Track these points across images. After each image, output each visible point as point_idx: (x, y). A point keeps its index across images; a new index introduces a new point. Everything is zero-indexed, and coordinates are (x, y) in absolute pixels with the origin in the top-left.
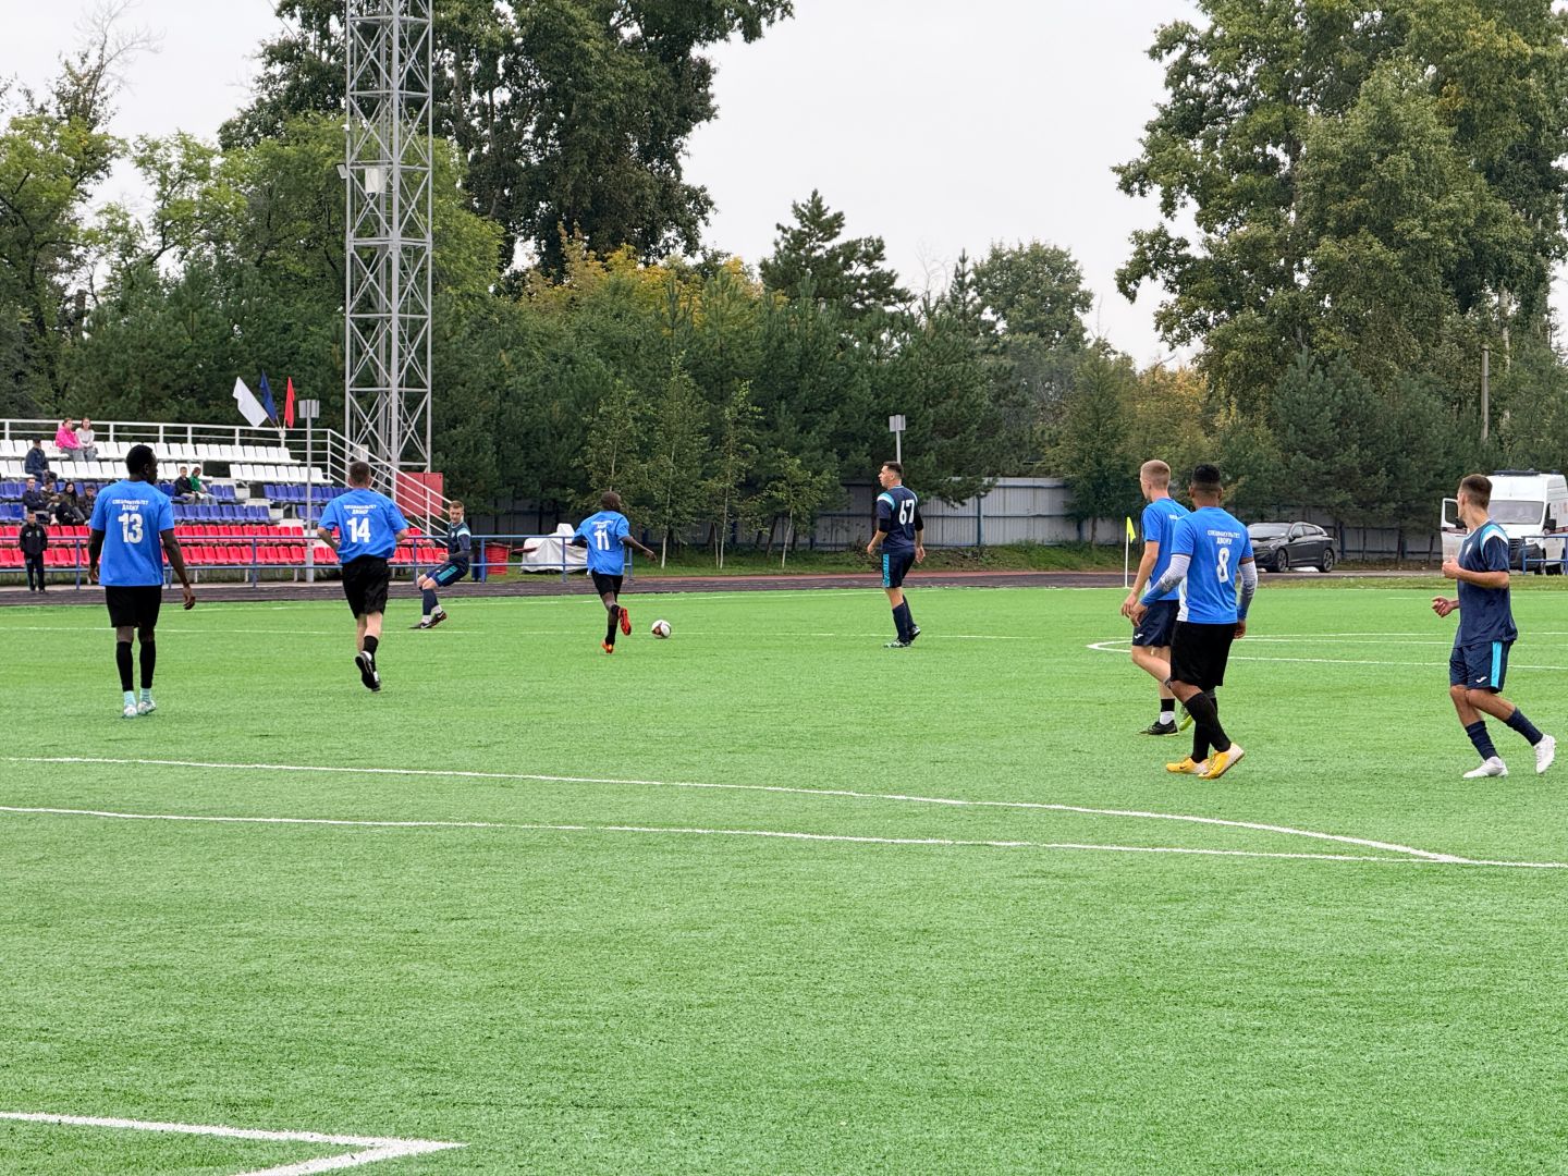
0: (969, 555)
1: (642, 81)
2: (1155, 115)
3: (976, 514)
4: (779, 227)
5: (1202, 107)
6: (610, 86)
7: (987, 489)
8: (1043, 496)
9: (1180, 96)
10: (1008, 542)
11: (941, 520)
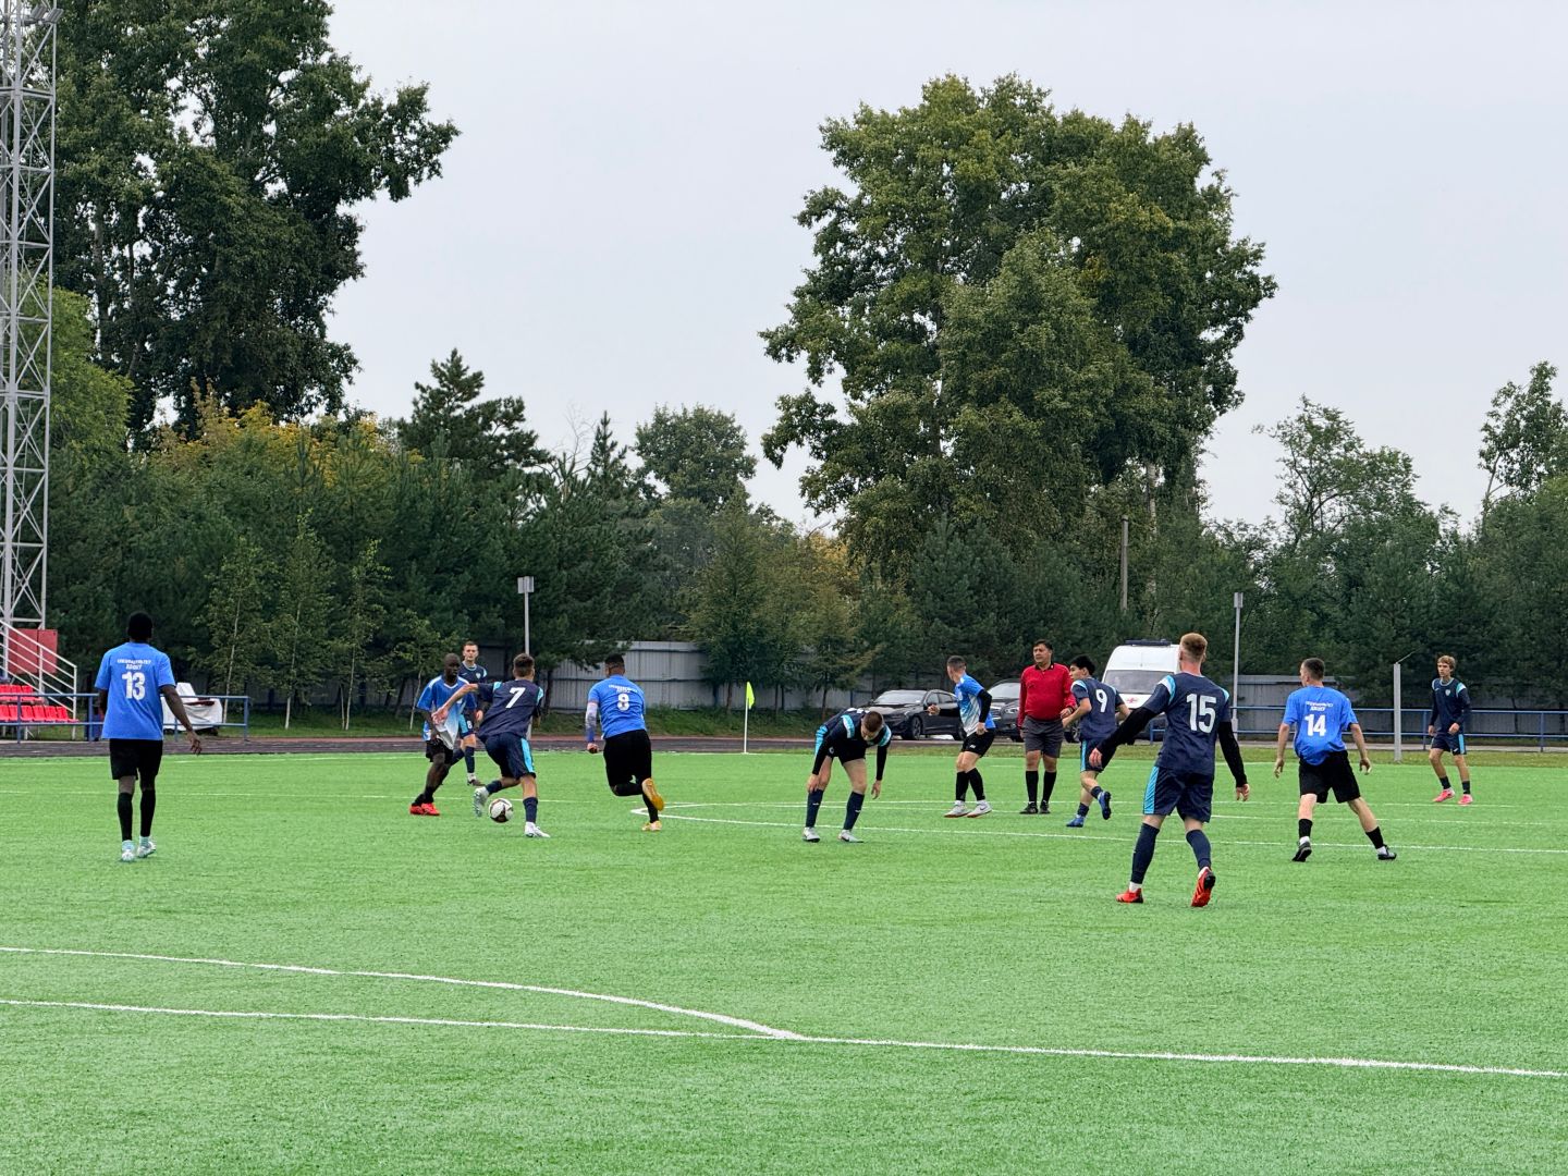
1: (285, 237)
2: (804, 281)
4: (418, 386)
5: (850, 274)
6: (252, 242)
8: (678, 660)
9: (829, 263)
11: (574, 684)
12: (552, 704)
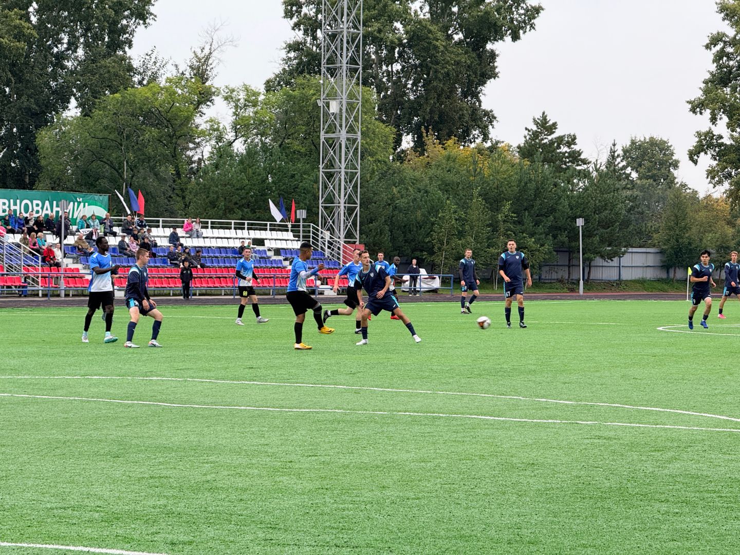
0: (615, 284)
1: (463, 60)
2: (708, 76)
3: (618, 265)
4: (526, 129)
5: (730, 72)
6: (448, 62)
7: (624, 253)
8: (651, 257)
9: (720, 67)
10: (633, 278)
11: (601, 268)
12: (591, 278)
